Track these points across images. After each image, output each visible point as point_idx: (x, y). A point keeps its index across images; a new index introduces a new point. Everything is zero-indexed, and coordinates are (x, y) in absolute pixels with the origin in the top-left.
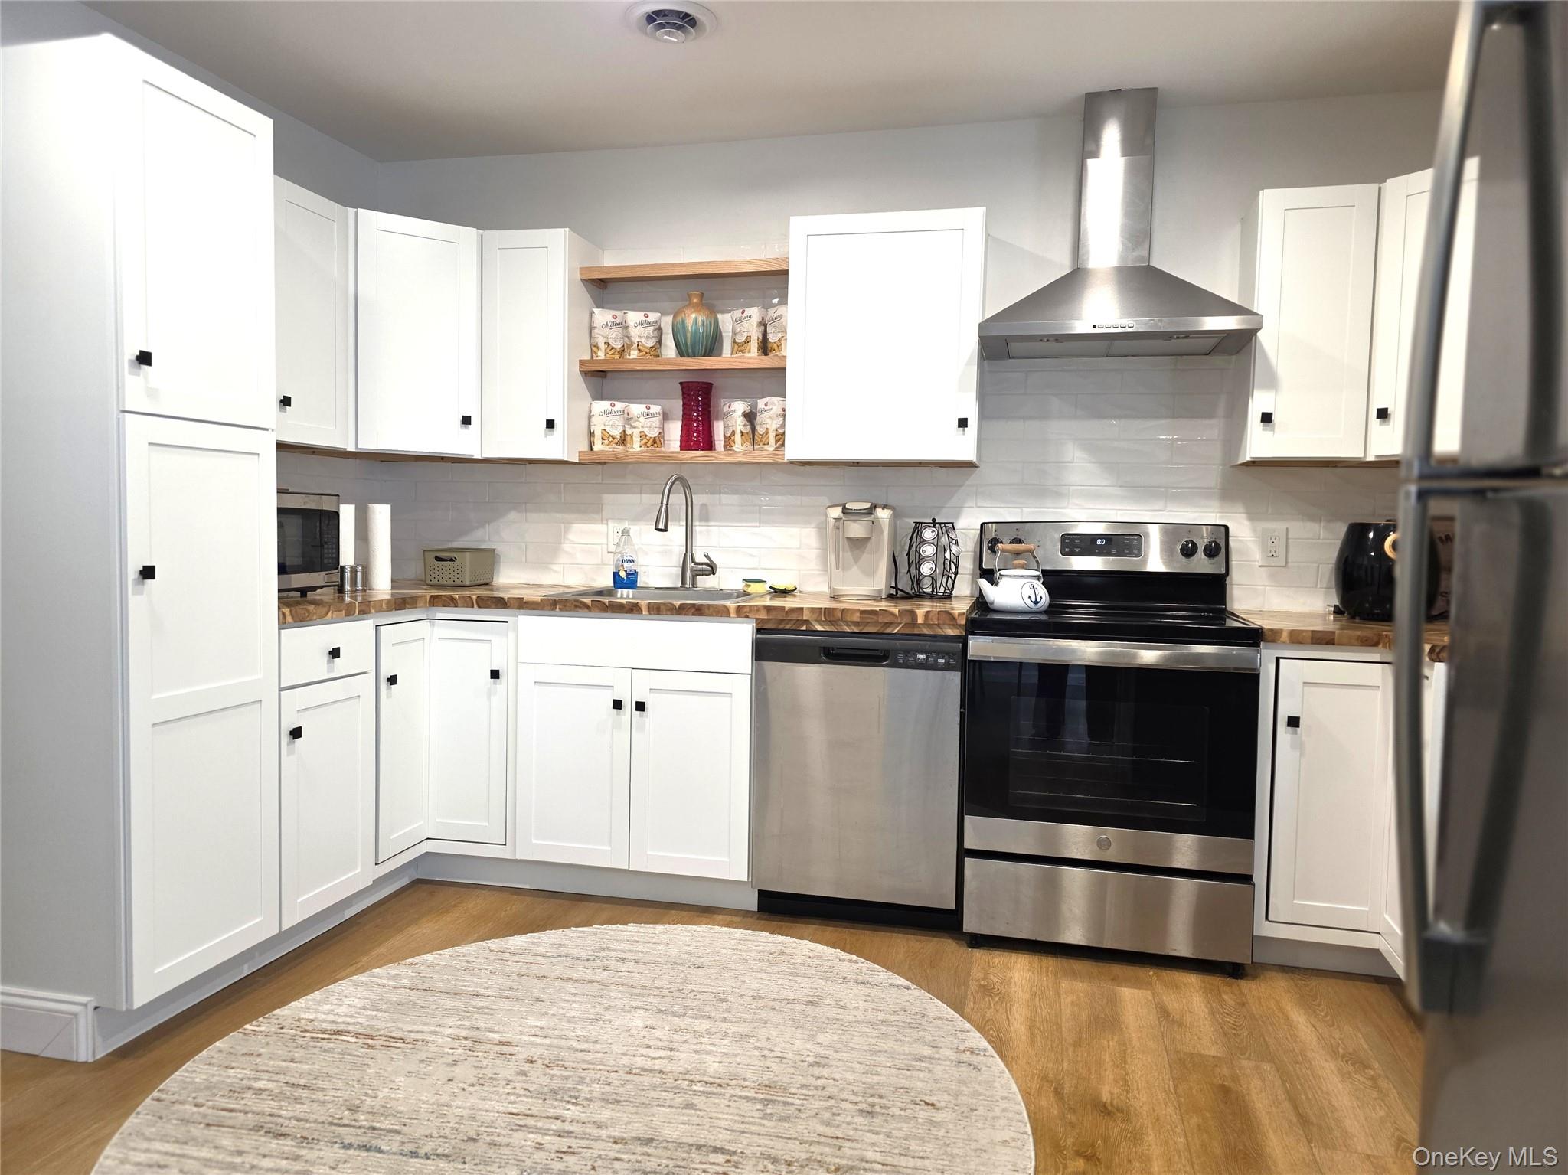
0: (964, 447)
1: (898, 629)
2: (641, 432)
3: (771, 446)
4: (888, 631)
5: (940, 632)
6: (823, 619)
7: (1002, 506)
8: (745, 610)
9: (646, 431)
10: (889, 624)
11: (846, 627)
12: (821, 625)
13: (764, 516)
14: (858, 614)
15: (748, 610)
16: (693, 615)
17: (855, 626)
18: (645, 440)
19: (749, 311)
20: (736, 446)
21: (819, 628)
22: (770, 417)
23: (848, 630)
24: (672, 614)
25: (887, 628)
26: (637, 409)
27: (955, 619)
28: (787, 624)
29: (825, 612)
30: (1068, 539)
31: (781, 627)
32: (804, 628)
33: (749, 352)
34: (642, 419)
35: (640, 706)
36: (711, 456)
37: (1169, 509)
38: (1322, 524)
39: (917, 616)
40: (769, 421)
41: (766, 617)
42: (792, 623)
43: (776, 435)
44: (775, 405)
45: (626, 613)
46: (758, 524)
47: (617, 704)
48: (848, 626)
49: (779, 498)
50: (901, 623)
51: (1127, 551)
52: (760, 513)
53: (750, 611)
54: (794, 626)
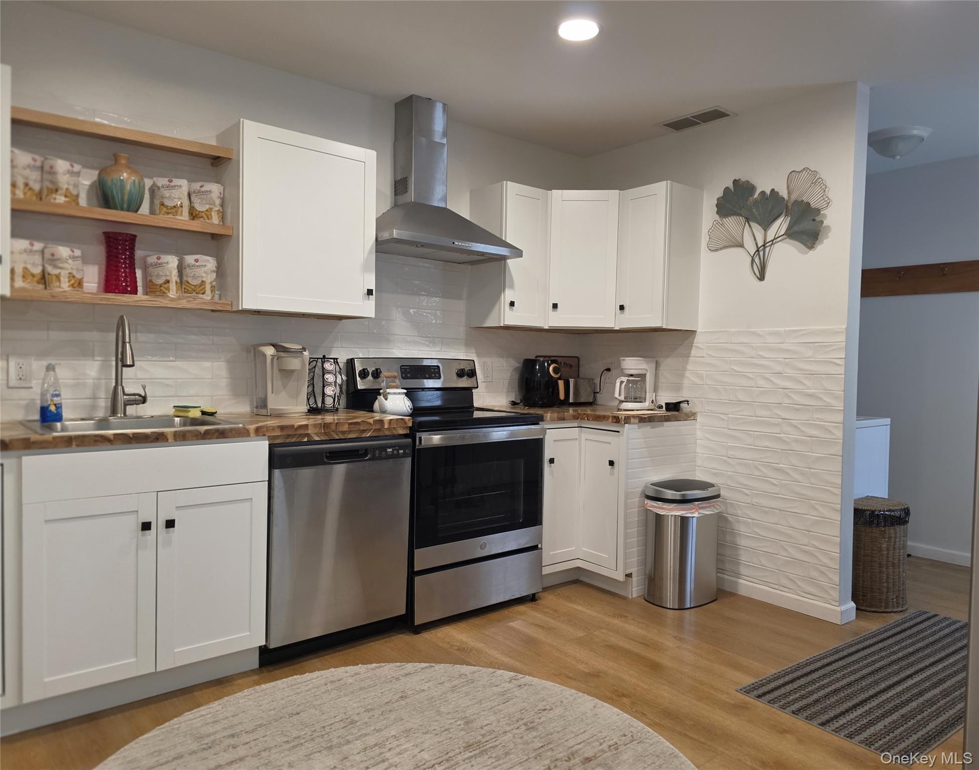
0: (367, 308)
1: (369, 434)
2: (70, 273)
3: (208, 296)
4: (364, 435)
5: (395, 433)
6: (323, 431)
7: (356, 347)
8: (263, 430)
9: (75, 273)
10: (364, 431)
11: (336, 436)
12: (319, 436)
13: (180, 352)
14: (347, 426)
15: (265, 429)
16: (217, 438)
17: (341, 434)
18: (73, 281)
19: (176, 182)
20: (171, 292)
21: (317, 438)
22: (205, 272)
23: (338, 438)
24: (198, 439)
25: (363, 433)
26: (63, 251)
27: (406, 423)
28: (293, 438)
29: (324, 426)
30: (403, 369)
31: (288, 441)
32: (306, 440)
33: (181, 215)
34: (70, 261)
35: (170, 524)
36: (157, 301)
37: (443, 350)
38: (505, 359)
39: (384, 423)
40: (204, 275)
41: (280, 434)
42: (297, 436)
43: (212, 287)
44: (211, 263)
45: (151, 442)
46: (174, 359)
47: (146, 526)
48: (337, 435)
49: (193, 337)
50: (371, 430)
51: (433, 375)
52: (176, 350)
53: (267, 430)
54: (299, 439)
